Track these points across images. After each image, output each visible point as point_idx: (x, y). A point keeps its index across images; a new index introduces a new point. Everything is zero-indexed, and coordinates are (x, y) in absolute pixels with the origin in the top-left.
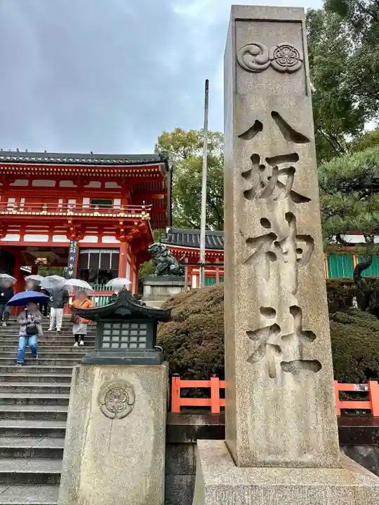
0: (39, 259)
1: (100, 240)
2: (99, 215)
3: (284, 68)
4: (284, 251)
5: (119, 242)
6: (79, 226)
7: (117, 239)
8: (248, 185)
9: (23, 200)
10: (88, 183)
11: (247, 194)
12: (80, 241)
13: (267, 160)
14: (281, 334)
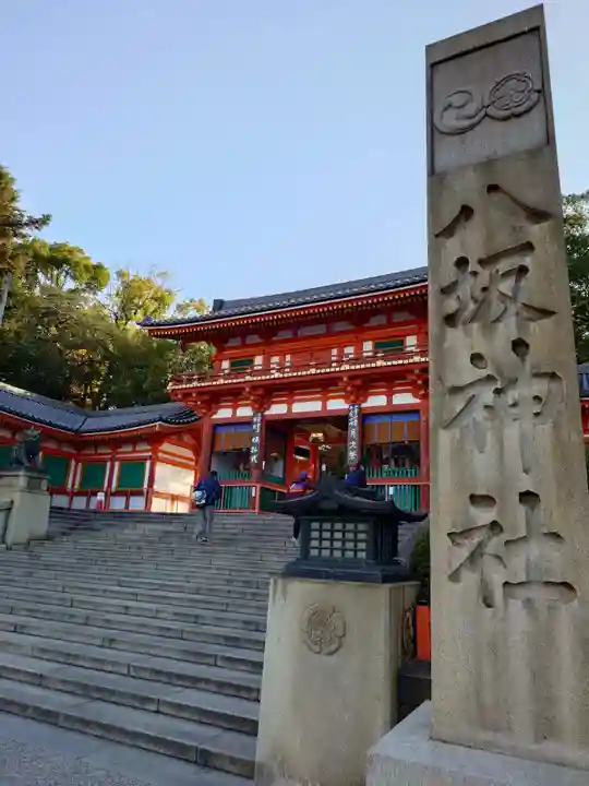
0: (314, 435)
1: (390, 401)
2: (384, 364)
3: (507, 113)
4: (511, 402)
5: (418, 401)
6: (358, 382)
7: (415, 396)
8: (451, 305)
9: (288, 358)
10: (368, 321)
11: (450, 320)
12: (364, 405)
13: (481, 262)
14: (505, 537)
